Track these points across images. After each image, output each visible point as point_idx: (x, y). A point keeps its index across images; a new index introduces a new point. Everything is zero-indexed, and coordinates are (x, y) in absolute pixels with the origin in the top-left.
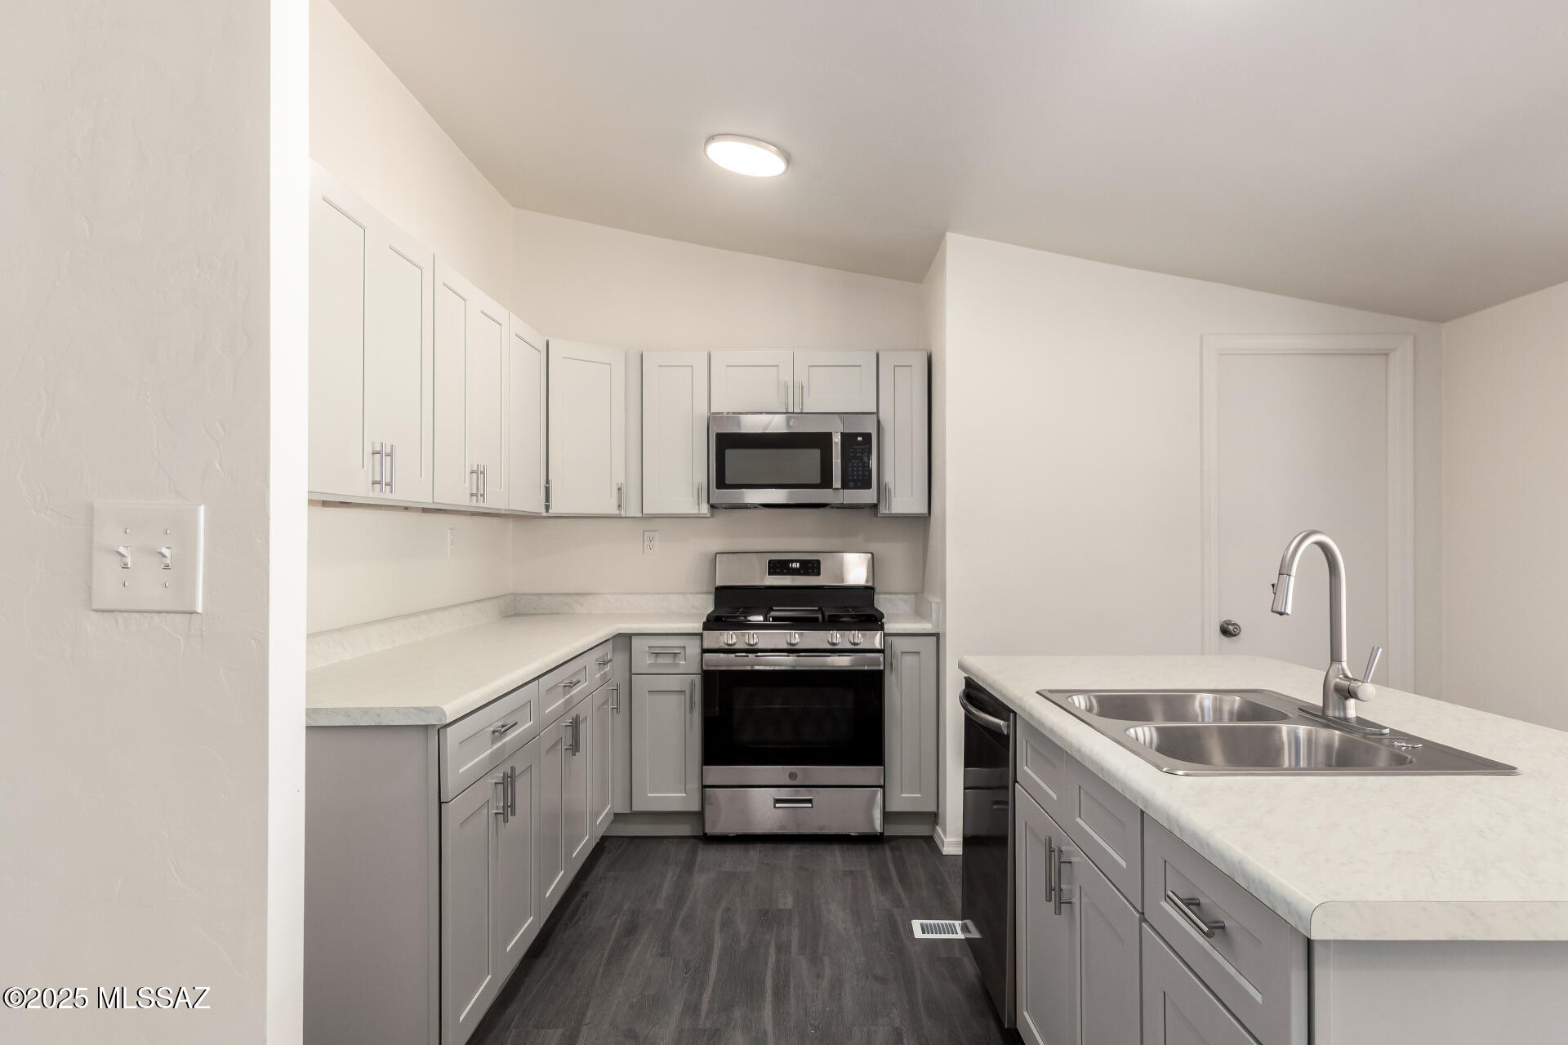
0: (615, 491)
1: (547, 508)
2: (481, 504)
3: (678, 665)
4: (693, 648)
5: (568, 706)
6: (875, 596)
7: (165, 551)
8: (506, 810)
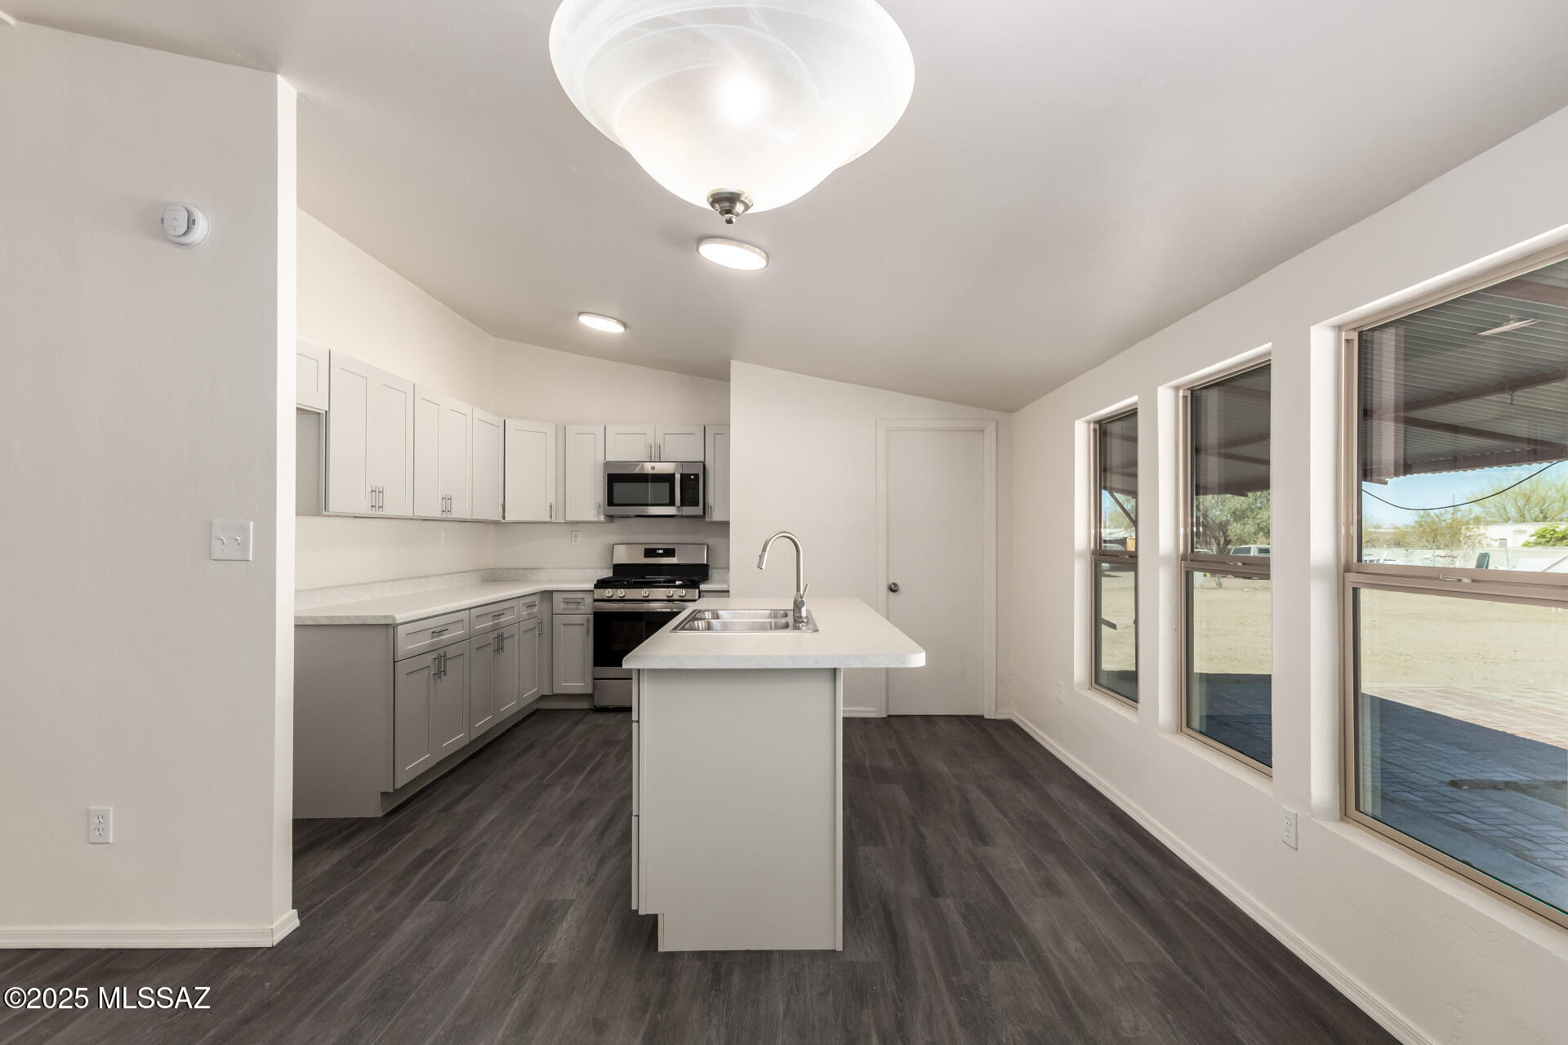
0: (548, 506)
1: (504, 518)
2: (449, 516)
3: (579, 609)
4: (589, 599)
5: (496, 628)
6: (710, 571)
7: (238, 538)
8: (440, 673)
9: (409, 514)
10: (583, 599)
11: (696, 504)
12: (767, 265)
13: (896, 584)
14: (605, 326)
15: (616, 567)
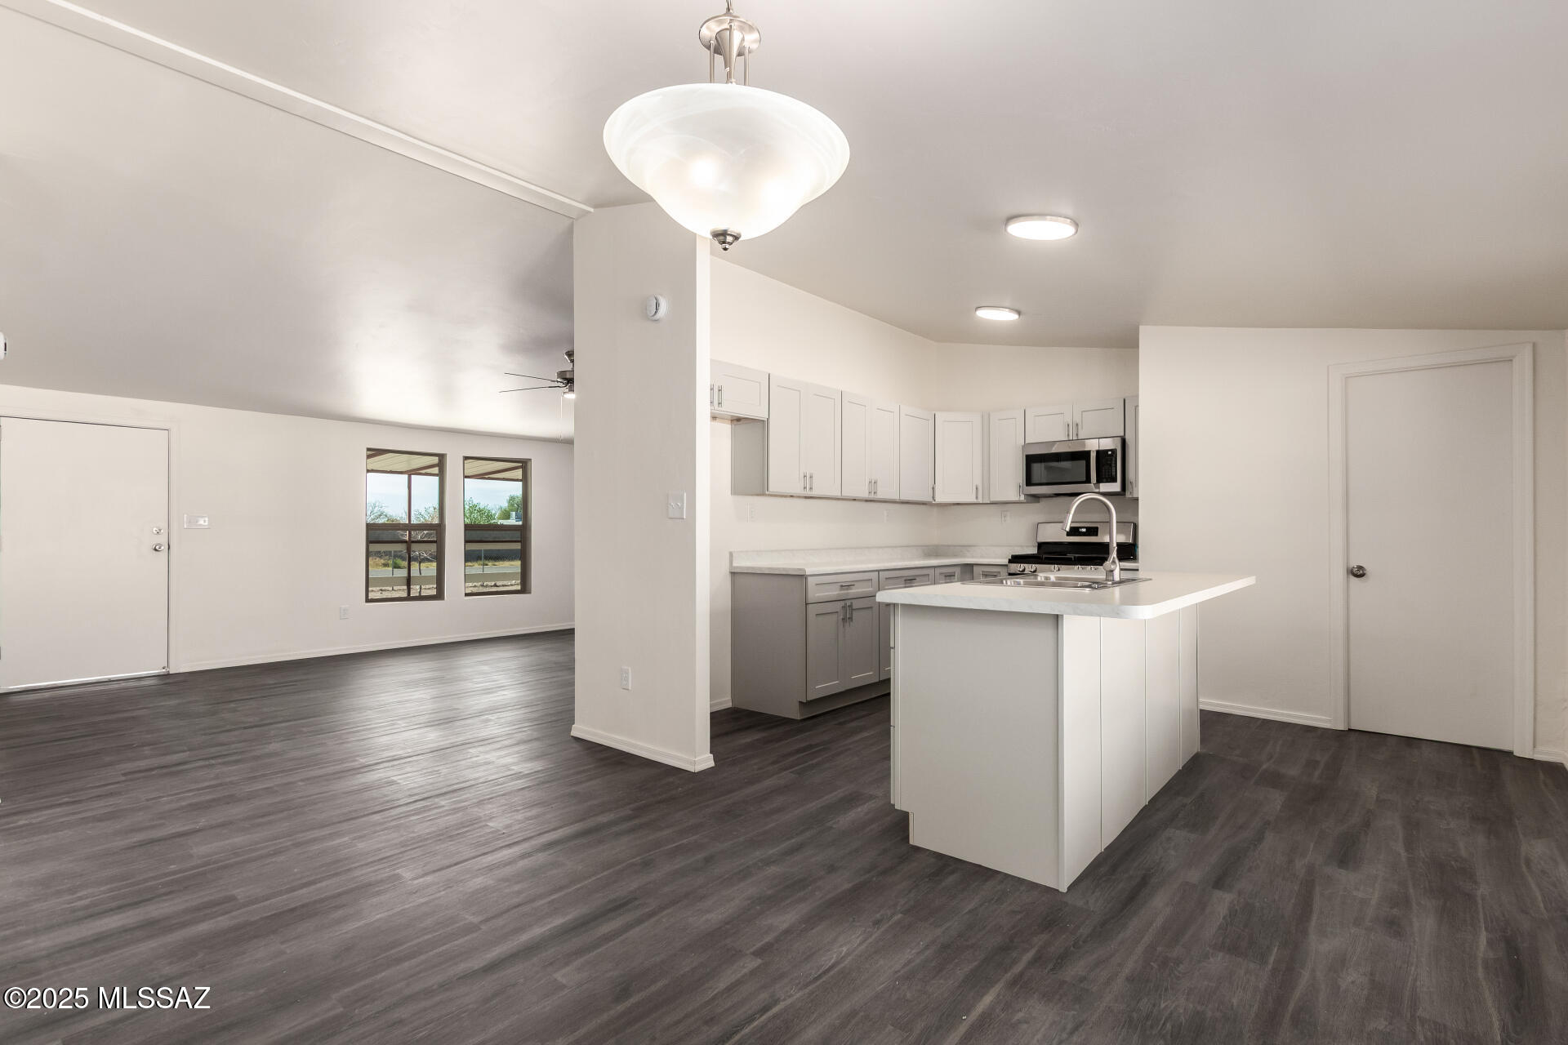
0: (974, 489)
1: (935, 499)
4: (1004, 572)
7: (679, 504)
8: (847, 619)
9: (837, 494)
11: (1114, 480)
12: (1076, 232)
13: (1360, 568)
14: (1003, 316)
15: (1041, 545)
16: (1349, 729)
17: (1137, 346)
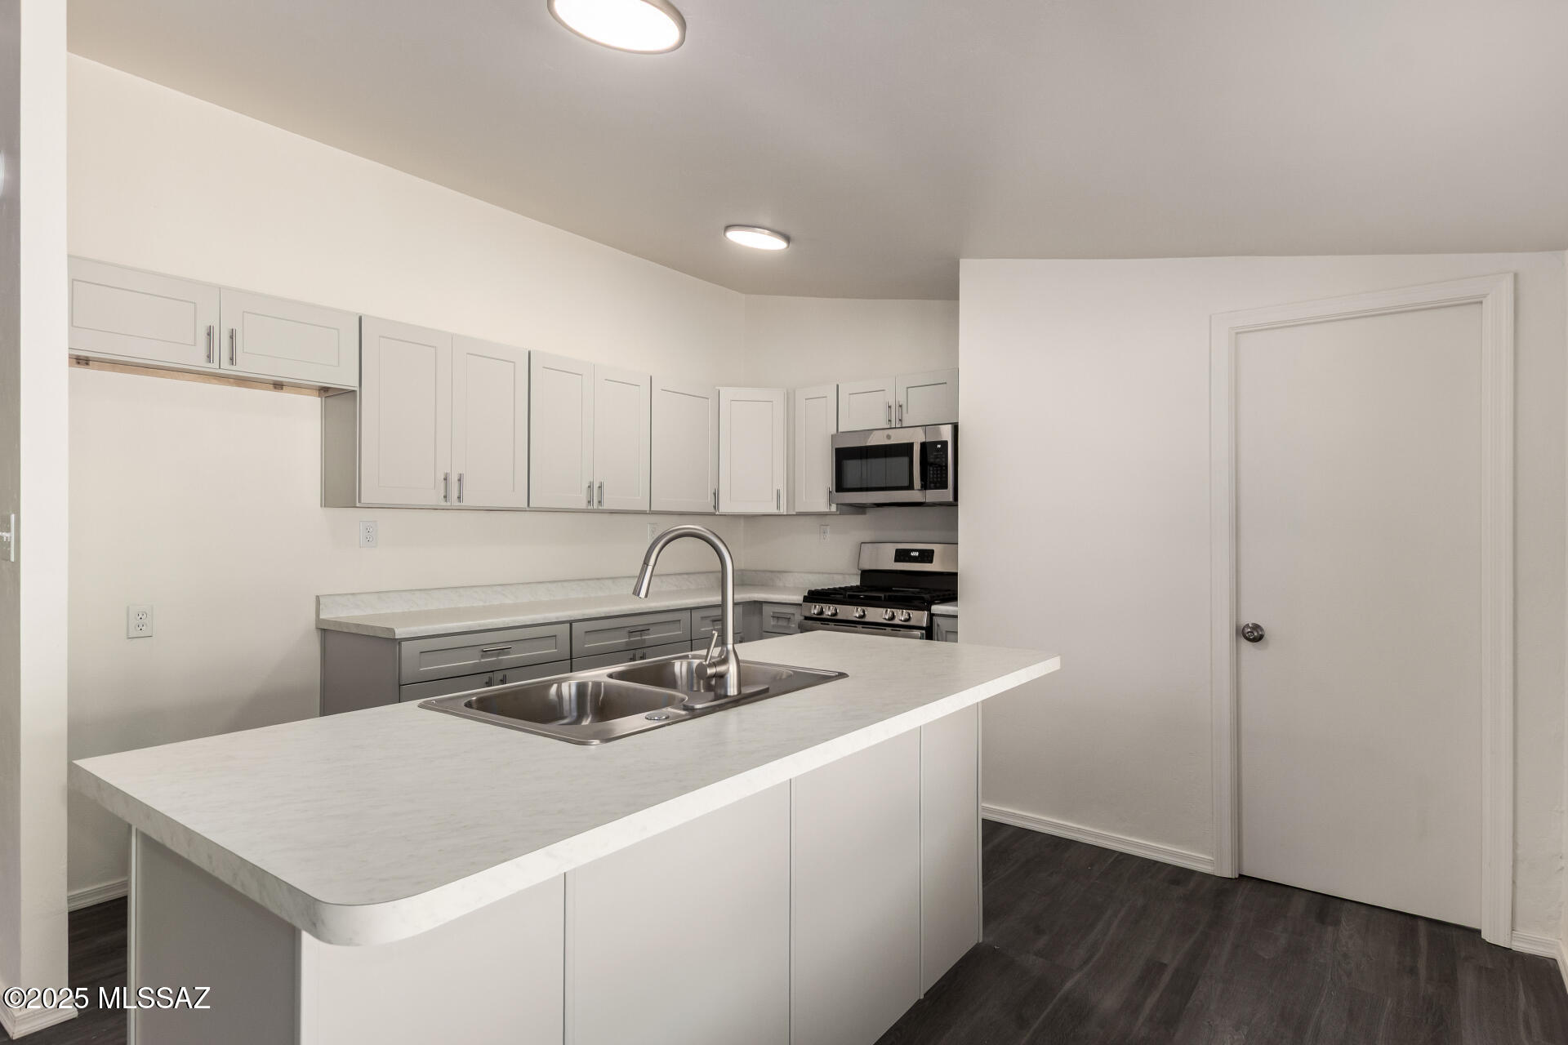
0: (775, 494)
1: (717, 508)
2: (600, 508)
3: (790, 627)
4: (799, 615)
9: (521, 505)
10: (793, 614)
11: (943, 485)
13: (1256, 627)
14: (760, 242)
15: (865, 574)
16: (1241, 876)
17: (957, 298)
